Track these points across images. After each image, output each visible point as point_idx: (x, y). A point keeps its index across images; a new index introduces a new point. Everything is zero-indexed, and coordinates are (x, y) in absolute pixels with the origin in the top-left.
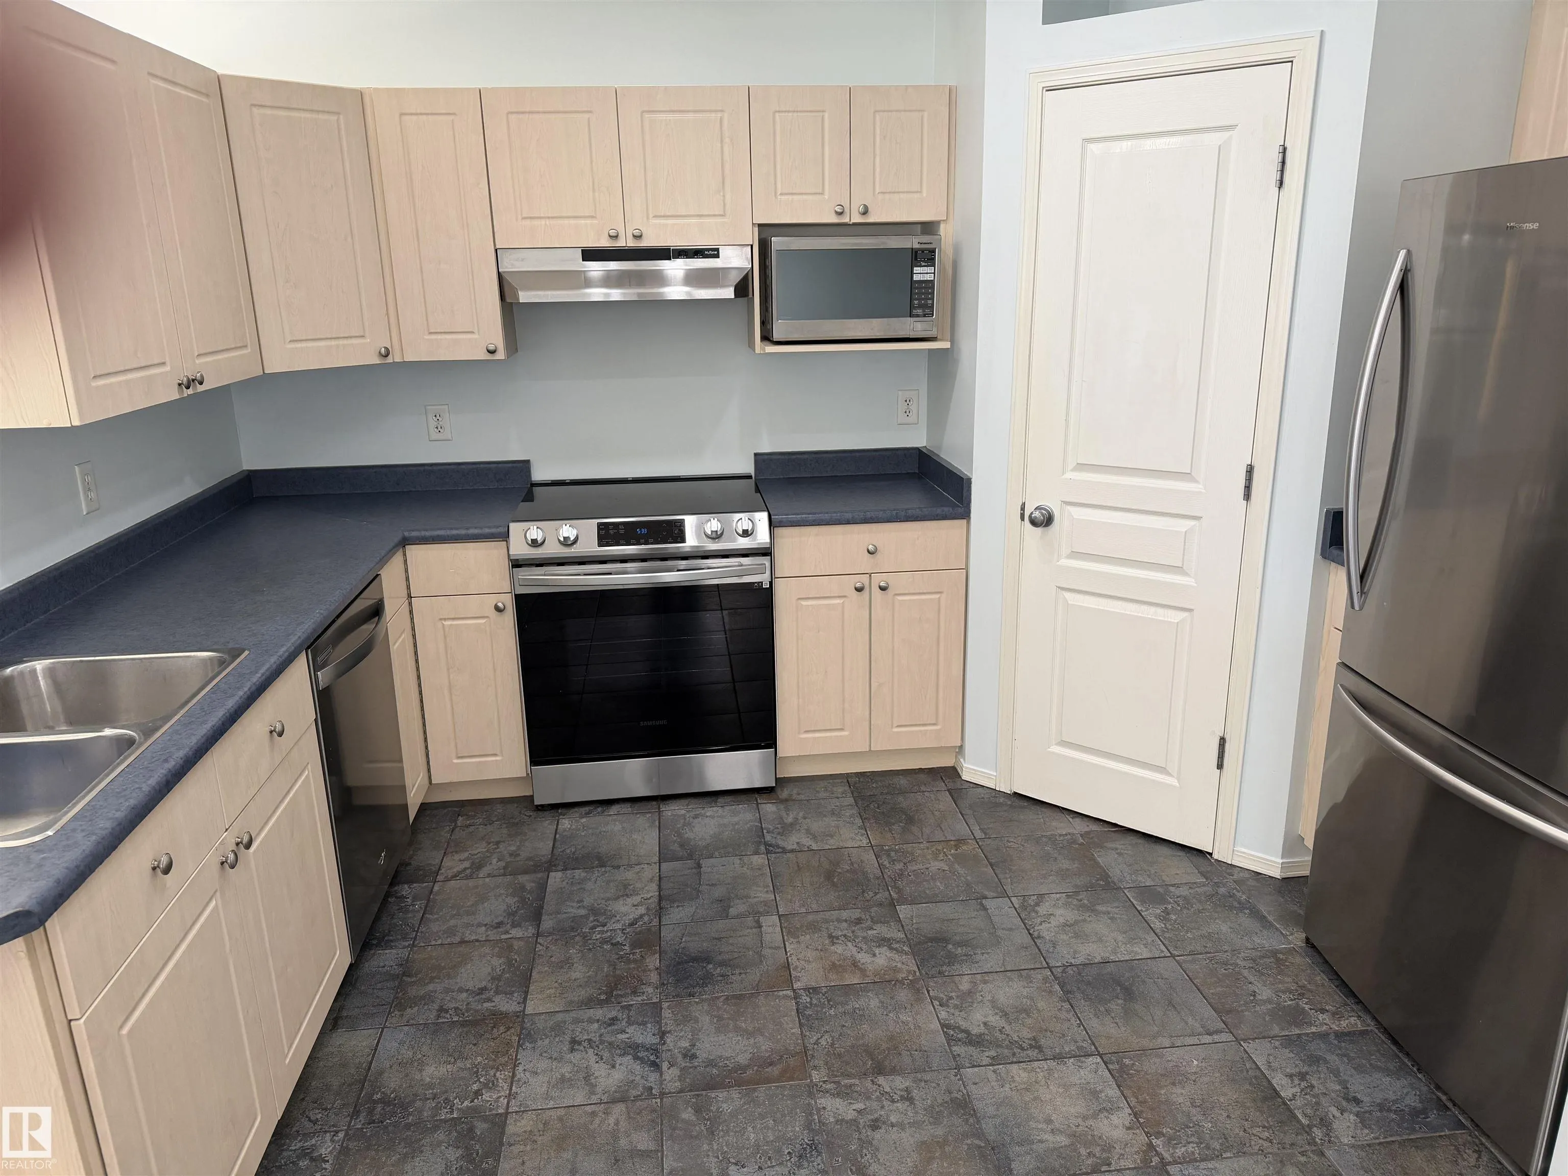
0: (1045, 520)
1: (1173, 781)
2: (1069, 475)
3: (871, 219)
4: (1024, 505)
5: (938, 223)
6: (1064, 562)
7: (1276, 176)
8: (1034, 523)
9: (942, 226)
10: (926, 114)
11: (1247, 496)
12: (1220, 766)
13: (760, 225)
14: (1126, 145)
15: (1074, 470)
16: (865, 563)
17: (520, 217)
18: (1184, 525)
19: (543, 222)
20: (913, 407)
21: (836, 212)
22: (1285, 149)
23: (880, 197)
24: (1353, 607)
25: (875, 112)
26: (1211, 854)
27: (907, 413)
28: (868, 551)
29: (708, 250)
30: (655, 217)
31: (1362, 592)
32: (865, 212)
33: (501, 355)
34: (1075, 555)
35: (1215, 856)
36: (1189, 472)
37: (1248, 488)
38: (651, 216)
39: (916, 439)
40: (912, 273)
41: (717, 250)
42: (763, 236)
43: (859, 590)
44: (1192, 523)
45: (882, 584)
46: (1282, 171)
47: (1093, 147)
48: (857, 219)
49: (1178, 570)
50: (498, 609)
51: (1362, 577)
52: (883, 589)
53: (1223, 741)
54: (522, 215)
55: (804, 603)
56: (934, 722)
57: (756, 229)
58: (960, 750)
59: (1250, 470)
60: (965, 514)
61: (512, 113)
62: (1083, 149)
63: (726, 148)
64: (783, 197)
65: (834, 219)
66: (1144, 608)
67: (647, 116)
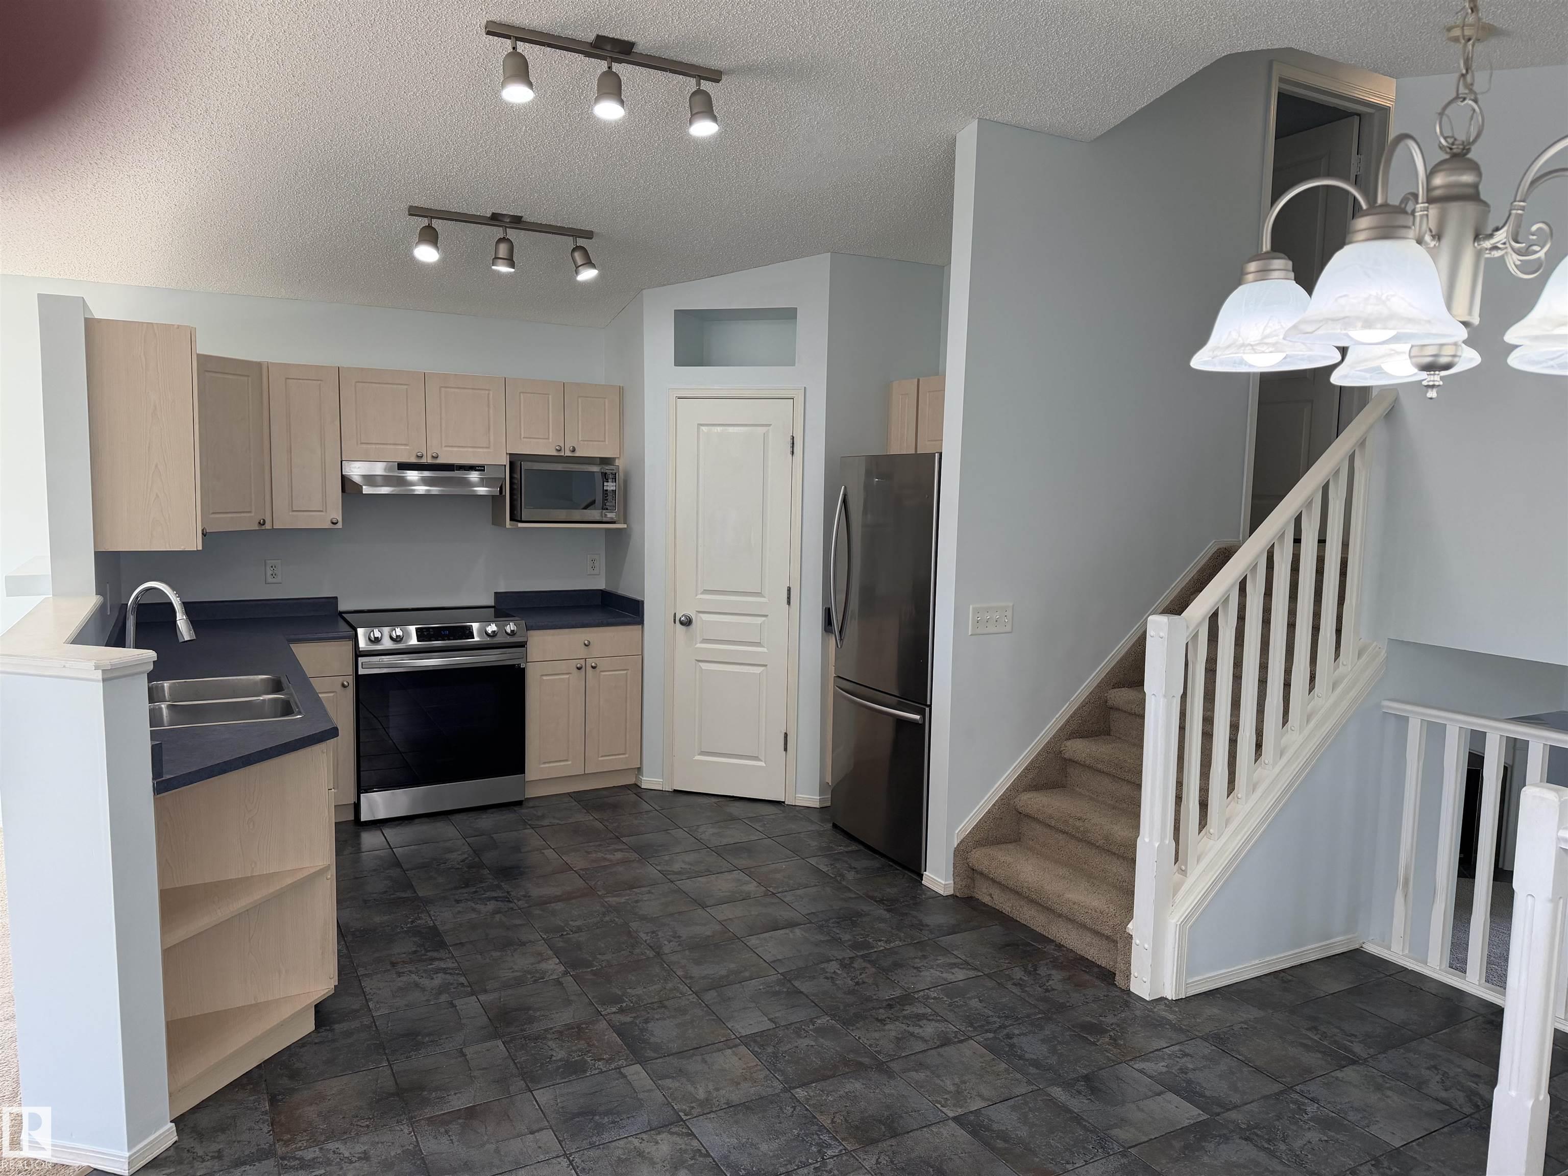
0: (687, 622)
1: (763, 764)
2: (699, 596)
3: (577, 454)
4: (675, 614)
5: (614, 459)
6: (699, 645)
7: (790, 450)
8: (682, 623)
9: (617, 461)
10: (606, 400)
11: (789, 603)
12: (786, 749)
13: (510, 454)
14: (719, 429)
15: (702, 593)
16: (582, 652)
17: (359, 442)
18: (760, 620)
19: (374, 446)
20: (597, 564)
21: (557, 450)
22: (793, 437)
23: (582, 442)
24: (838, 647)
25: (579, 397)
26: (784, 802)
27: (593, 568)
28: (585, 644)
29: (478, 467)
30: (446, 446)
31: (841, 639)
32: (574, 450)
33: (340, 525)
34: (705, 641)
35: (786, 803)
36: (760, 592)
37: (789, 598)
38: (443, 445)
39: (600, 584)
40: (603, 486)
41: (484, 467)
42: (511, 460)
43: (579, 669)
44: (764, 619)
45: (593, 665)
46: (793, 447)
47: (704, 429)
48: (568, 453)
49: (758, 644)
50: (343, 686)
51: (840, 632)
52: (594, 668)
53: (786, 735)
54: (361, 440)
55: (545, 678)
56: (624, 752)
57: (508, 456)
58: (639, 770)
59: (789, 590)
60: (641, 622)
61: (358, 382)
62: (698, 429)
63: (491, 411)
64: (525, 439)
65: (555, 453)
66: (742, 667)
67: (443, 389)
